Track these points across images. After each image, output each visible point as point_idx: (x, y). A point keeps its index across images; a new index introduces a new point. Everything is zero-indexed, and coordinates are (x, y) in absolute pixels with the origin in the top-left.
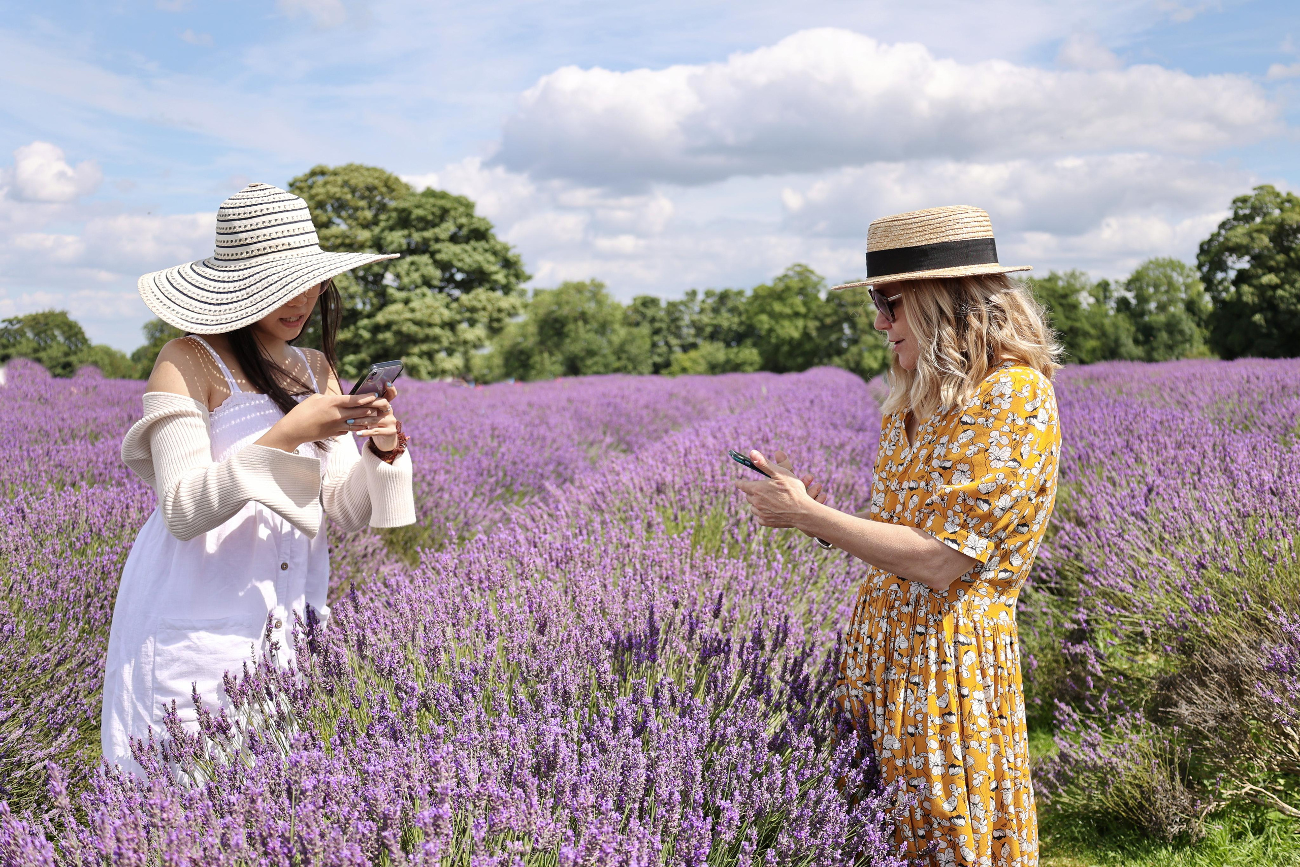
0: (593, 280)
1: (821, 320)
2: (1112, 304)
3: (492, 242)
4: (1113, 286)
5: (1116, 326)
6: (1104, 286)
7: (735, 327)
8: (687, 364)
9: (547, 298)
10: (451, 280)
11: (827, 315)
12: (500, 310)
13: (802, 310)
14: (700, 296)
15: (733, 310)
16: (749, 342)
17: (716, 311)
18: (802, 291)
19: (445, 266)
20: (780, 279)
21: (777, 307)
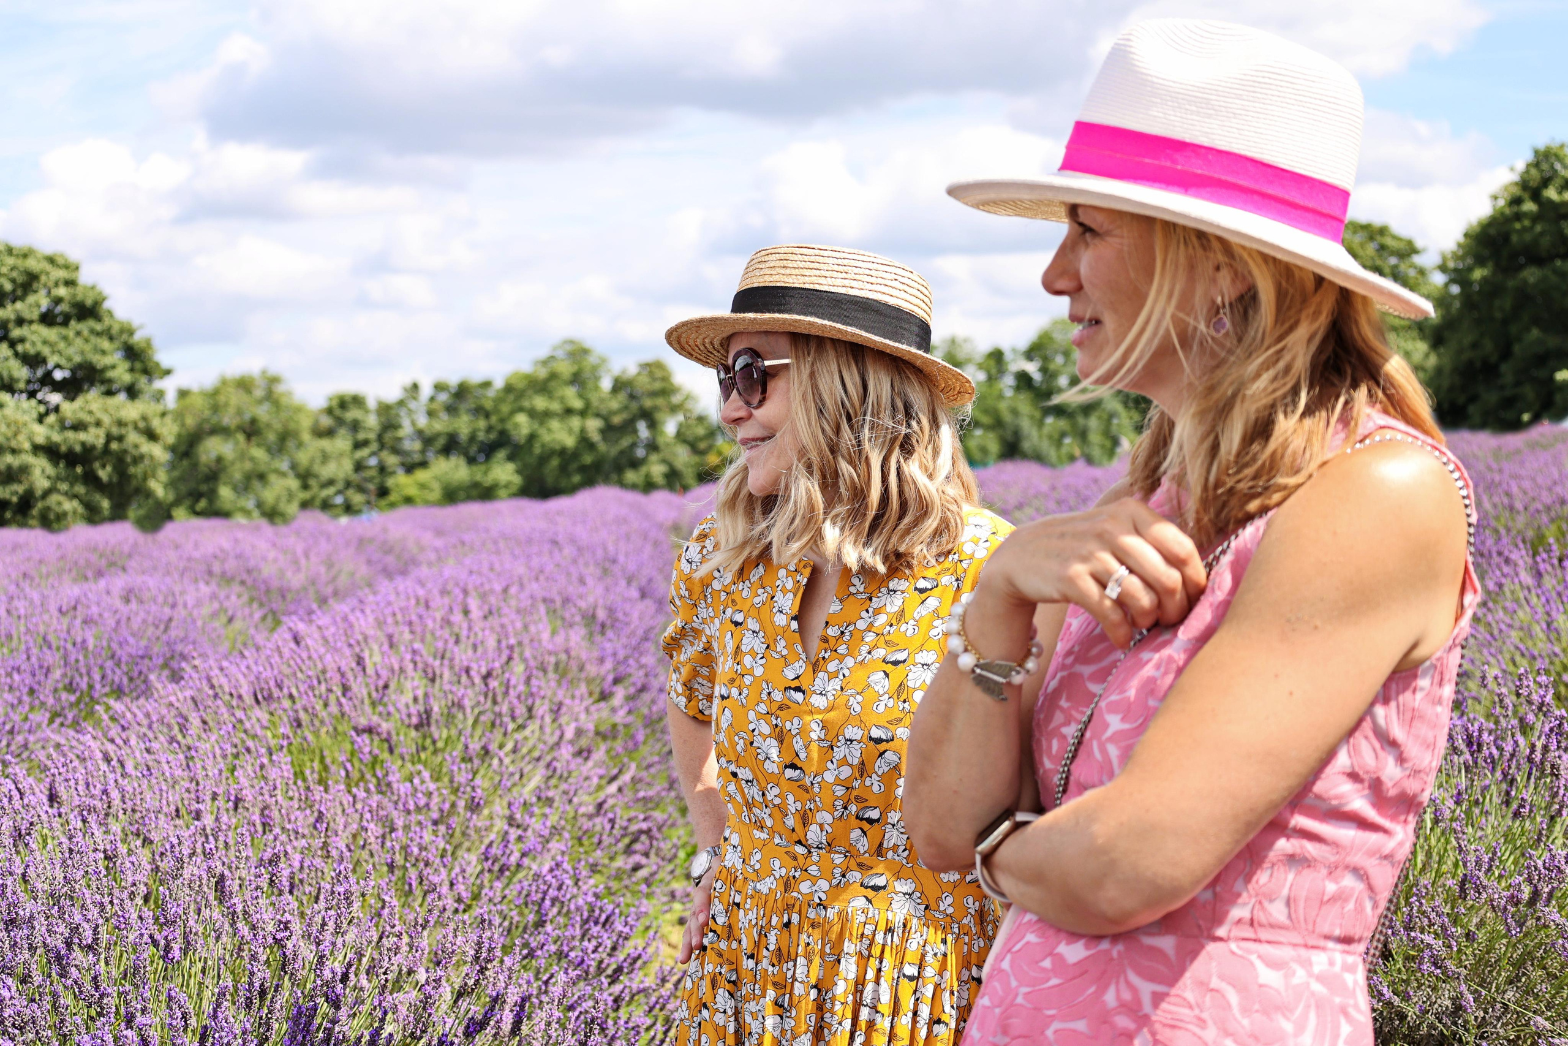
0: (264, 372)
1: (606, 418)
2: (1009, 381)
3: (107, 321)
4: (1008, 356)
5: (1015, 412)
6: (997, 356)
7: (481, 436)
8: (412, 491)
9: (198, 402)
10: (47, 380)
11: (615, 413)
12: (120, 423)
13: (577, 404)
14: (426, 391)
15: (479, 411)
16: (501, 454)
17: (451, 409)
18: (577, 379)
19: (33, 361)
20: (545, 363)
21: (540, 403)
